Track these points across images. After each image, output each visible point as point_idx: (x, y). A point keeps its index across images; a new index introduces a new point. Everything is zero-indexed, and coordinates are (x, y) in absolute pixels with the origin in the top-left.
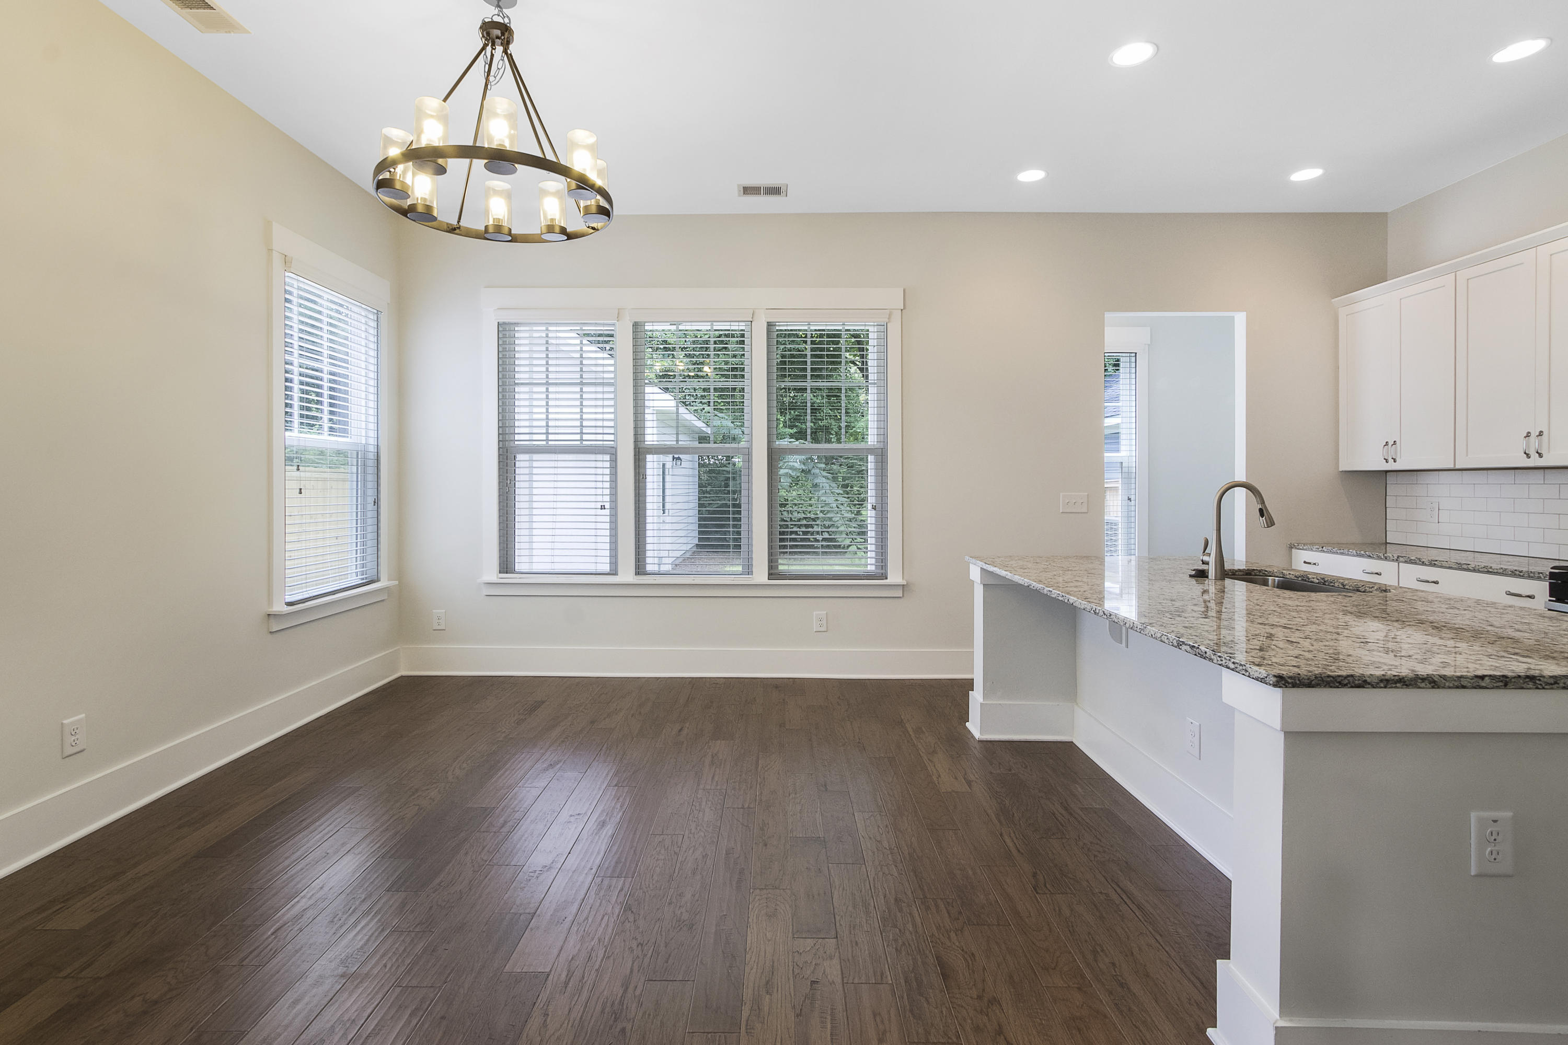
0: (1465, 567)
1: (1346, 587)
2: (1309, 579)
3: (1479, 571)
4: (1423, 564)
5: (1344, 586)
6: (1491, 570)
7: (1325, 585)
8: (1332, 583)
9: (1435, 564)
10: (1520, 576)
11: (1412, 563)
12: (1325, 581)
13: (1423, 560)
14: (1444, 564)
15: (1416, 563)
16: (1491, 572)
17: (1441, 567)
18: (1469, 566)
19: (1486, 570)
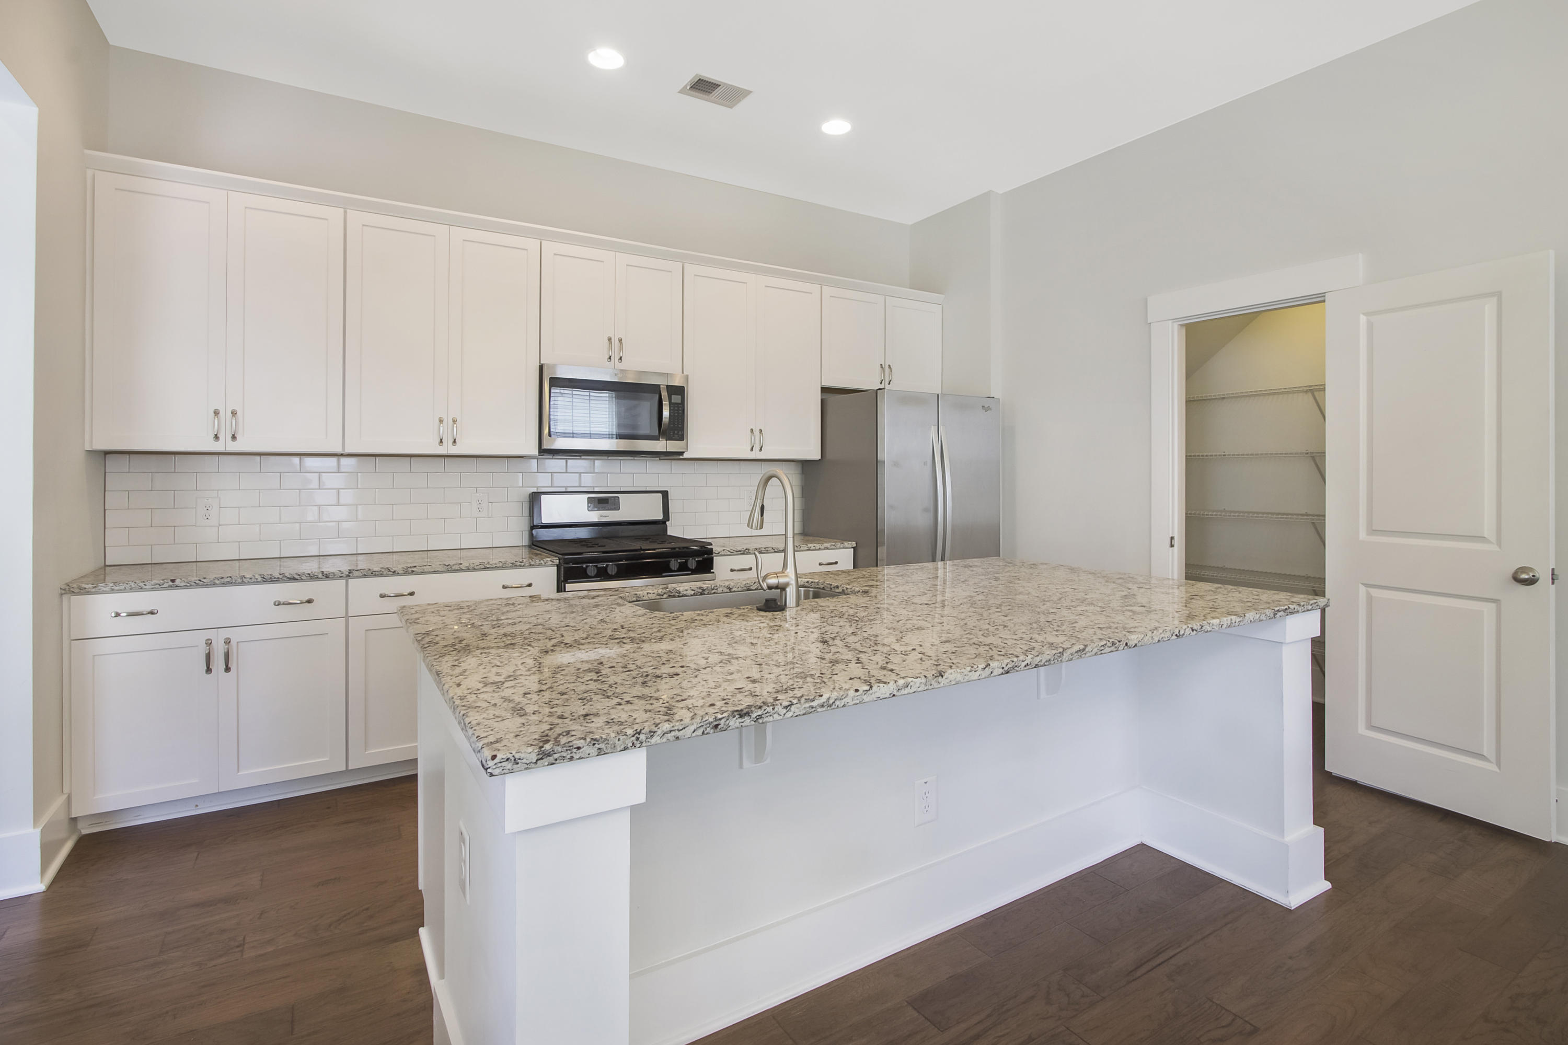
0: (456, 567)
1: (733, 590)
2: (680, 593)
3: (474, 569)
4: (395, 573)
5: (730, 589)
6: (488, 566)
7: (704, 594)
8: (713, 590)
9: (413, 571)
10: (521, 566)
11: (376, 576)
12: (704, 590)
13: (394, 569)
14: (427, 569)
15: (382, 575)
16: (488, 568)
17: (423, 573)
18: (461, 566)
19: (483, 567)
